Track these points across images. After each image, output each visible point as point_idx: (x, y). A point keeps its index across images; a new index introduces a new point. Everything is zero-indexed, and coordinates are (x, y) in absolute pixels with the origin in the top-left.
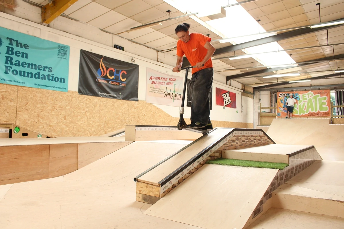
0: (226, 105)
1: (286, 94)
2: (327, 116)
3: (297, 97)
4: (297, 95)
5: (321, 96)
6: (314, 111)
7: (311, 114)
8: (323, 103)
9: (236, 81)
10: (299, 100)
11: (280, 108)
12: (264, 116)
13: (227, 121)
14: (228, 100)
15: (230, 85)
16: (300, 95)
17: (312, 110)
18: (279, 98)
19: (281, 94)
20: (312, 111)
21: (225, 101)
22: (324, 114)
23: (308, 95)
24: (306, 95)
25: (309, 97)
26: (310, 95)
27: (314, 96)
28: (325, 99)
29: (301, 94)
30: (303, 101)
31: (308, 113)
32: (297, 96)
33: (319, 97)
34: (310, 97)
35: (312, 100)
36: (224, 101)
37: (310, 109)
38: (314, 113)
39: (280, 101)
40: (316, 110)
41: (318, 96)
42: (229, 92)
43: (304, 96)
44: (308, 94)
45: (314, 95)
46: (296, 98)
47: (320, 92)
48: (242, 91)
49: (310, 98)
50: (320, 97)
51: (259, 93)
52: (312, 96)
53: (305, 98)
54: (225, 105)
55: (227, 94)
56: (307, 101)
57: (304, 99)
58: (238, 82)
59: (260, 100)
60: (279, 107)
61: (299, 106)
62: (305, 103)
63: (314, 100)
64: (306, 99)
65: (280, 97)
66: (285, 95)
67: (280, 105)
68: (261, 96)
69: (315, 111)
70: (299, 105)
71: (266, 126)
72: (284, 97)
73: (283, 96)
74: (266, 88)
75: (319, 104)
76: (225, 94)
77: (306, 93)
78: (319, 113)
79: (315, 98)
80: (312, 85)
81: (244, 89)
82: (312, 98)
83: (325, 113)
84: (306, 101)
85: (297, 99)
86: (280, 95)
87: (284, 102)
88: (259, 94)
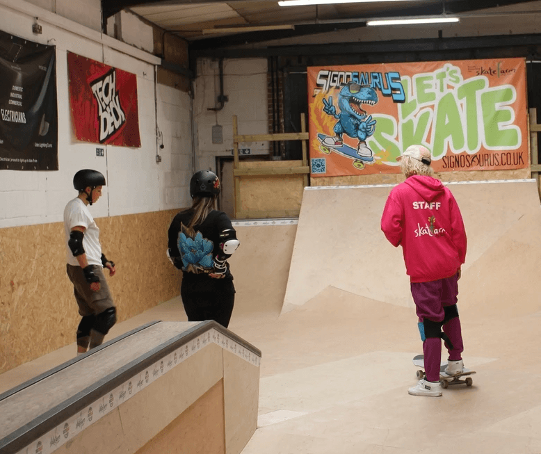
0: (108, 136)
1: (348, 76)
2: (514, 167)
3: (393, 89)
4: (394, 79)
5: (491, 86)
6: (467, 149)
7: (453, 160)
8: (498, 112)
9: (134, 17)
10: (402, 102)
11: (322, 137)
12: (250, 174)
13: (112, 215)
14: (114, 109)
15: (117, 36)
16: (406, 81)
17: (458, 144)
18: (317, 92)
19: (326, 73)
20: (456, 148)
21: (103, 115)
22: (504, 161)
23: (438, 82)
24: (430, 78)
25: (445, 87)
26: (447, 81)
27: (462, 82)
28: (507, 96)
29: (411, 74)
30: (419, 106)
31: (440, 157)
32: (394, 85)
33: (482, 87)
34: (449, 87)
35: (458, 102)
36: (99, 118)
37: (449, 139)
38: (465, 156)
39: (322, 106)
40: (472, 144)
41: (480, 85)
42: (114, 69)
43: (425, 82)
44: (443, 75)
45: (465, 78)
46: (389, 92)
47: (487, 69)
48: (158, 61)
49: (447, 91)
50: (487, 89)
51: (216, 65)
52: (457, 86)
53: (427, 91)
54: (103, 136)
55: (108, 79)
56: (436, 107)
57: (424, 97)
58: (141, 18)
59: (222, 99)
60: (320, 131)
61: (404, 126)
62: (428, 113)
63: (464, 101)
64: (432, 96)
65: (319, 86)
66: (344, 81)
67: (320, 121)
68: (227, 80)
69: (471, 148)
70: (402, 121)
71: (270, 222)
72: (337, 88)
73: (334, 85)
74: (248, 46)
75: (484, 117)
76: (99, 85)
77: (432, 71)
78: (484, 156)
79: (468, 92)
80: (444, 36)
81: (160, 52)
82: (454, 92)
83: (508, 154)
84: (432, 107)
85: (396, 97)
86: (325, 77)
87: (339, 111)
88: (217, 72)
